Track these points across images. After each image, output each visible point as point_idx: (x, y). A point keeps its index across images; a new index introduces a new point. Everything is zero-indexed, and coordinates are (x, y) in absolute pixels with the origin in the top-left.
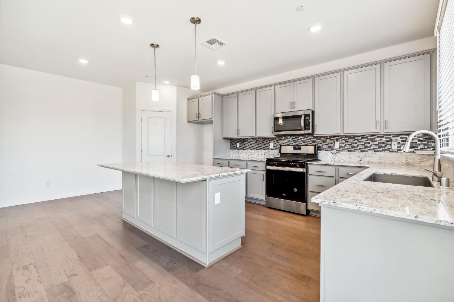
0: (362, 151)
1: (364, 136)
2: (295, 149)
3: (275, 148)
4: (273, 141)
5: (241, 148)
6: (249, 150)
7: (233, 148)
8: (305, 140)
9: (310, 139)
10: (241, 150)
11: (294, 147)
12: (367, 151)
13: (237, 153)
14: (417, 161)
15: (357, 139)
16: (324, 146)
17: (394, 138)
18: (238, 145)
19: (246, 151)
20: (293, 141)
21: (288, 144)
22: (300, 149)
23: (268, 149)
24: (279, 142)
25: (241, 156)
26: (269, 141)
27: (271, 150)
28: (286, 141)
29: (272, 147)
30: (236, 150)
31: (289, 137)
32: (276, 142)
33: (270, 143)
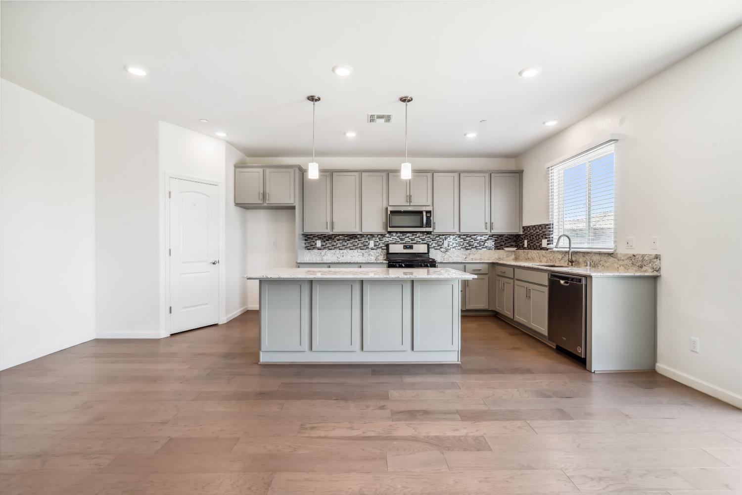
0: (467, 249)
1: (468, 235)
2: (405, 247)
3: (377, 246)
4: (374, 238)
5: (324, 247)
6: (338, 251)
7: (310, 247)
8: (413, 237)
9: (419, 237)
10: (324, 251)
11: (404, 246)
12: (471, 249)
13: (318, 254)
14: (505, 256)
15: (463, 238)
16: (434, 245)
17: (490, 238)
18: (319, 243)
19: (332, 251)
20: (400, 239)
21: (393, 242)
22: (411, 247)
23: (368, 248)
24: (381, 240)
25: (325, 259)
26: (369, 238)
27: (372, 249)
28: (391, 239)
29: (373, 246)
30: (316, 251)
31: (394, 234)
32: (378, 240)
33: (370, 241)
